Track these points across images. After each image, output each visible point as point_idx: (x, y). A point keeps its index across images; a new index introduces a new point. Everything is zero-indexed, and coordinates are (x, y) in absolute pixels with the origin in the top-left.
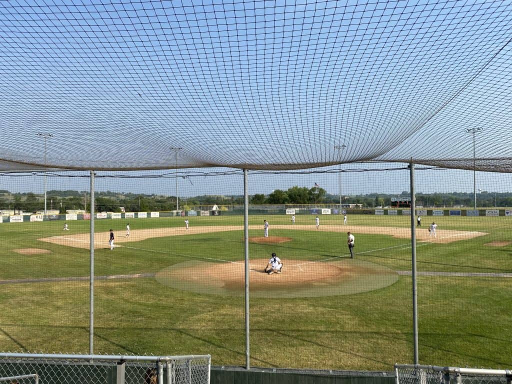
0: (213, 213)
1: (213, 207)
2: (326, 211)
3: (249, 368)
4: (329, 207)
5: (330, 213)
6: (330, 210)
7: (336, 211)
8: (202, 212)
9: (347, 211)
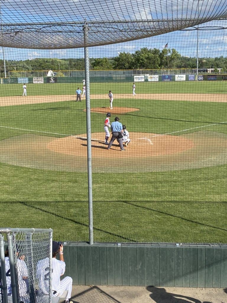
0: (48, 80)
1: (48, 72)
2: (180, 77)
3: (92, 243)
4: (184, 72)
5: (184, 79)
6: (184, 76)
7: (191, 76)
8: (35, 79)
9: (204, 76)
